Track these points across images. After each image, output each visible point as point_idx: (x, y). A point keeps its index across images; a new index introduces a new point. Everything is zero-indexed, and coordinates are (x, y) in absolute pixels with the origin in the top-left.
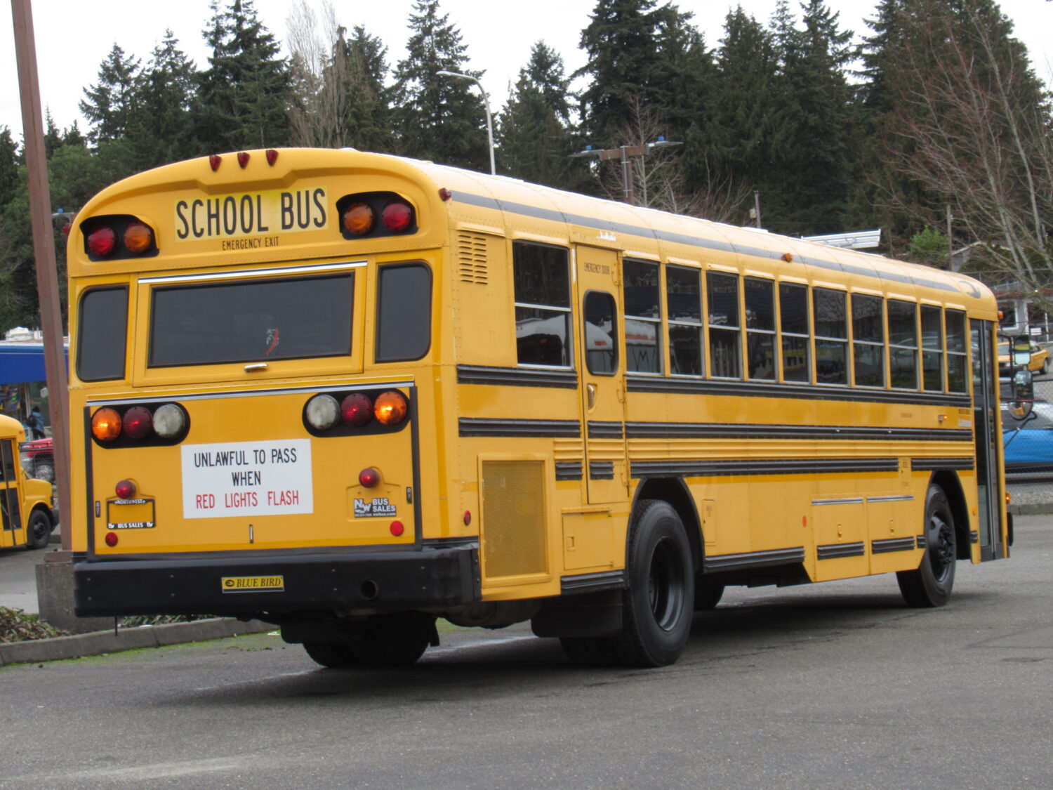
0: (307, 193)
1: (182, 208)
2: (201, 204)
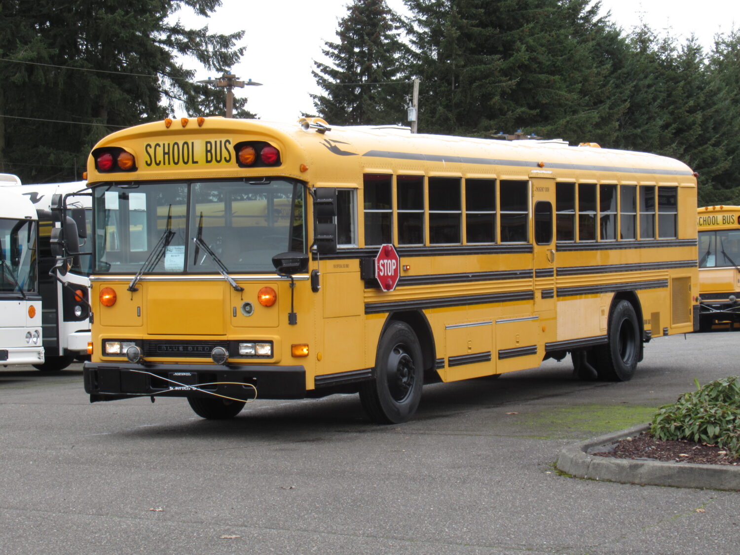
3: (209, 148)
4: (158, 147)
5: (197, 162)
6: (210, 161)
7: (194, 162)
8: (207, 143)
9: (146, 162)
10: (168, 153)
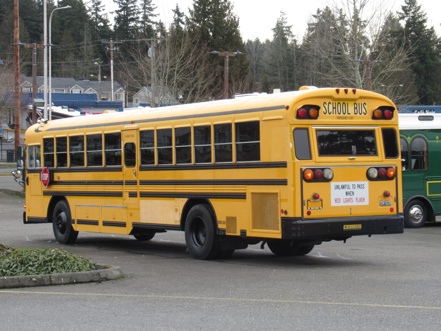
0: (361, 104)
1: (325, 104)
2: (331, 104)
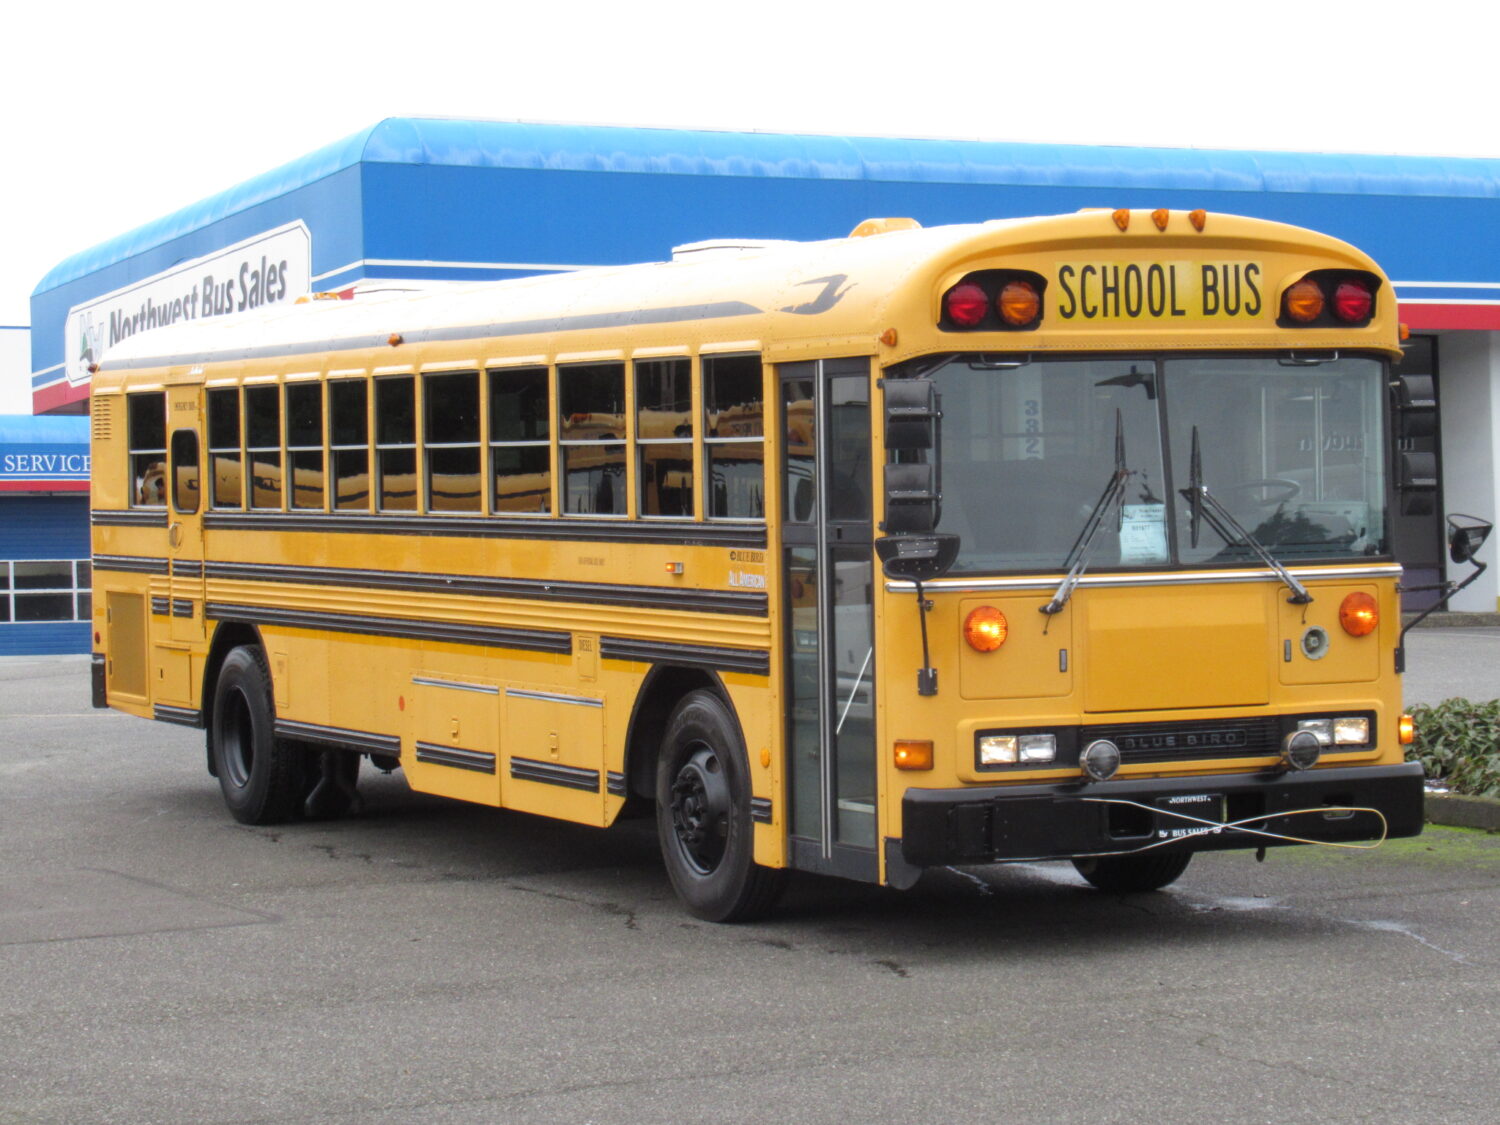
3: (1210, 282)
4: (1089, 274)
5: (1182, 313)
6: (1213, 312)
7: (1176, 312)
8: (1206, 269)
9: (1062, 308)
10: (1115, 290)
